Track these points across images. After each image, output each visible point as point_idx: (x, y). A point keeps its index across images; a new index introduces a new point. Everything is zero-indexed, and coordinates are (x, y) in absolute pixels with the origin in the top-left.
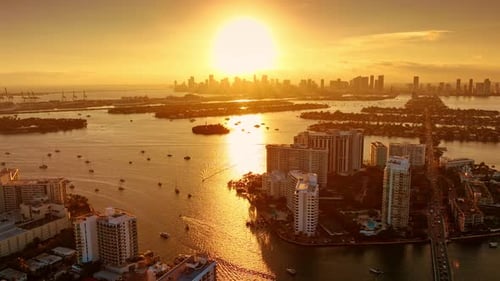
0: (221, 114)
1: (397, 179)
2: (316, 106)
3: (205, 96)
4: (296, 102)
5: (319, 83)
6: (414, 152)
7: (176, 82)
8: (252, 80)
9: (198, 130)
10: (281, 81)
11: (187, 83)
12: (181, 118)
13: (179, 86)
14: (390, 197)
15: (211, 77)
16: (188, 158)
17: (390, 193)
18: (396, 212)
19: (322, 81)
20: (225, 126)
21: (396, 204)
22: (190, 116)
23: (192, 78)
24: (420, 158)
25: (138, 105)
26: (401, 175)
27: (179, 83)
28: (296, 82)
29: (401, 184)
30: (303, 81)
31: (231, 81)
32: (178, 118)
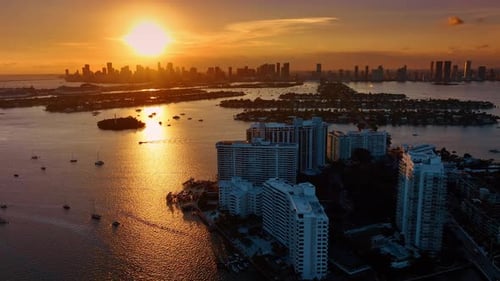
0: (129, 105)
1: (430, 185)
2: (232, 94)
3: (105, 85)
4: (209, 91)
5: (226, 70)
6: (375, 142)
7: (67, 71)
8: (157, 69)
9: (105, 125)
10: (188, 69)
11: (81, 72)
12: (80, 111)
13: (72, 76)
14: (419, 211)
15: (109, 65)
16: (100, 164)
17: (420, 206)
18: (427, 229)
19: (230, 69)
20: (139, 119)
21: (427, 219)
22: (92, 108)
23: (87, 66)
24: (382, 147)
25: (22, 96)
26: (436, 179)
27: (72, 72)
28: (203, 70)
29: (435, 191)
30: (211, 69)
31: (133, 70)
32: (76, 111)
